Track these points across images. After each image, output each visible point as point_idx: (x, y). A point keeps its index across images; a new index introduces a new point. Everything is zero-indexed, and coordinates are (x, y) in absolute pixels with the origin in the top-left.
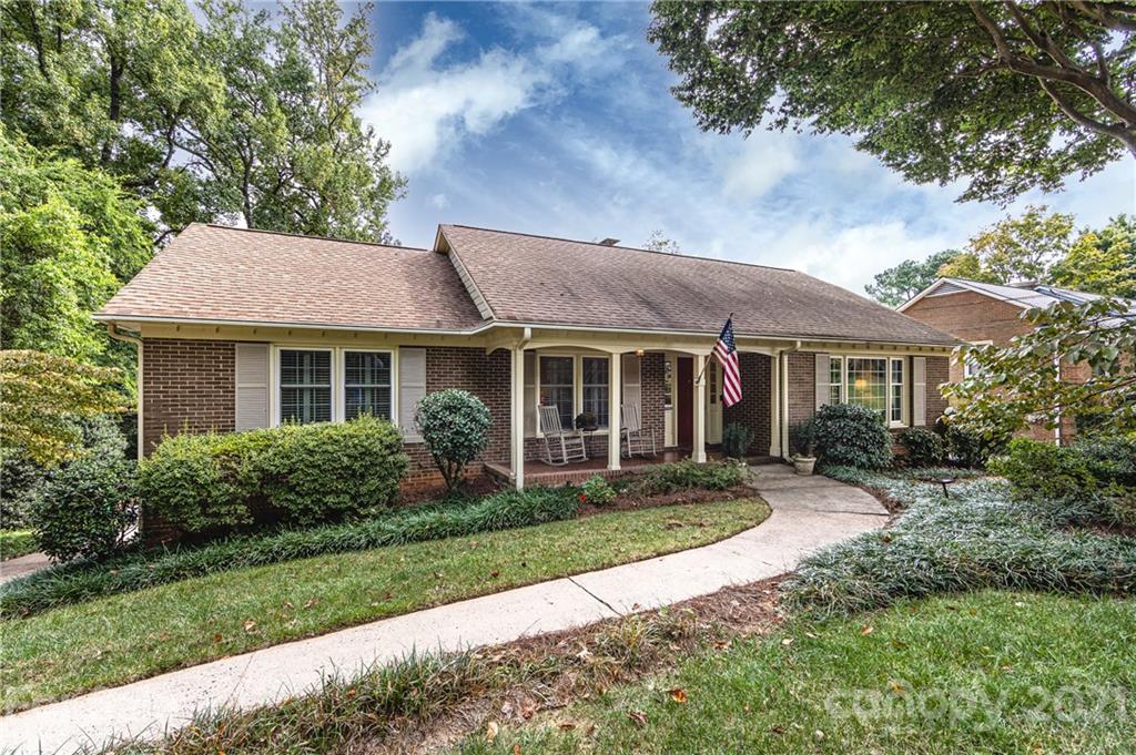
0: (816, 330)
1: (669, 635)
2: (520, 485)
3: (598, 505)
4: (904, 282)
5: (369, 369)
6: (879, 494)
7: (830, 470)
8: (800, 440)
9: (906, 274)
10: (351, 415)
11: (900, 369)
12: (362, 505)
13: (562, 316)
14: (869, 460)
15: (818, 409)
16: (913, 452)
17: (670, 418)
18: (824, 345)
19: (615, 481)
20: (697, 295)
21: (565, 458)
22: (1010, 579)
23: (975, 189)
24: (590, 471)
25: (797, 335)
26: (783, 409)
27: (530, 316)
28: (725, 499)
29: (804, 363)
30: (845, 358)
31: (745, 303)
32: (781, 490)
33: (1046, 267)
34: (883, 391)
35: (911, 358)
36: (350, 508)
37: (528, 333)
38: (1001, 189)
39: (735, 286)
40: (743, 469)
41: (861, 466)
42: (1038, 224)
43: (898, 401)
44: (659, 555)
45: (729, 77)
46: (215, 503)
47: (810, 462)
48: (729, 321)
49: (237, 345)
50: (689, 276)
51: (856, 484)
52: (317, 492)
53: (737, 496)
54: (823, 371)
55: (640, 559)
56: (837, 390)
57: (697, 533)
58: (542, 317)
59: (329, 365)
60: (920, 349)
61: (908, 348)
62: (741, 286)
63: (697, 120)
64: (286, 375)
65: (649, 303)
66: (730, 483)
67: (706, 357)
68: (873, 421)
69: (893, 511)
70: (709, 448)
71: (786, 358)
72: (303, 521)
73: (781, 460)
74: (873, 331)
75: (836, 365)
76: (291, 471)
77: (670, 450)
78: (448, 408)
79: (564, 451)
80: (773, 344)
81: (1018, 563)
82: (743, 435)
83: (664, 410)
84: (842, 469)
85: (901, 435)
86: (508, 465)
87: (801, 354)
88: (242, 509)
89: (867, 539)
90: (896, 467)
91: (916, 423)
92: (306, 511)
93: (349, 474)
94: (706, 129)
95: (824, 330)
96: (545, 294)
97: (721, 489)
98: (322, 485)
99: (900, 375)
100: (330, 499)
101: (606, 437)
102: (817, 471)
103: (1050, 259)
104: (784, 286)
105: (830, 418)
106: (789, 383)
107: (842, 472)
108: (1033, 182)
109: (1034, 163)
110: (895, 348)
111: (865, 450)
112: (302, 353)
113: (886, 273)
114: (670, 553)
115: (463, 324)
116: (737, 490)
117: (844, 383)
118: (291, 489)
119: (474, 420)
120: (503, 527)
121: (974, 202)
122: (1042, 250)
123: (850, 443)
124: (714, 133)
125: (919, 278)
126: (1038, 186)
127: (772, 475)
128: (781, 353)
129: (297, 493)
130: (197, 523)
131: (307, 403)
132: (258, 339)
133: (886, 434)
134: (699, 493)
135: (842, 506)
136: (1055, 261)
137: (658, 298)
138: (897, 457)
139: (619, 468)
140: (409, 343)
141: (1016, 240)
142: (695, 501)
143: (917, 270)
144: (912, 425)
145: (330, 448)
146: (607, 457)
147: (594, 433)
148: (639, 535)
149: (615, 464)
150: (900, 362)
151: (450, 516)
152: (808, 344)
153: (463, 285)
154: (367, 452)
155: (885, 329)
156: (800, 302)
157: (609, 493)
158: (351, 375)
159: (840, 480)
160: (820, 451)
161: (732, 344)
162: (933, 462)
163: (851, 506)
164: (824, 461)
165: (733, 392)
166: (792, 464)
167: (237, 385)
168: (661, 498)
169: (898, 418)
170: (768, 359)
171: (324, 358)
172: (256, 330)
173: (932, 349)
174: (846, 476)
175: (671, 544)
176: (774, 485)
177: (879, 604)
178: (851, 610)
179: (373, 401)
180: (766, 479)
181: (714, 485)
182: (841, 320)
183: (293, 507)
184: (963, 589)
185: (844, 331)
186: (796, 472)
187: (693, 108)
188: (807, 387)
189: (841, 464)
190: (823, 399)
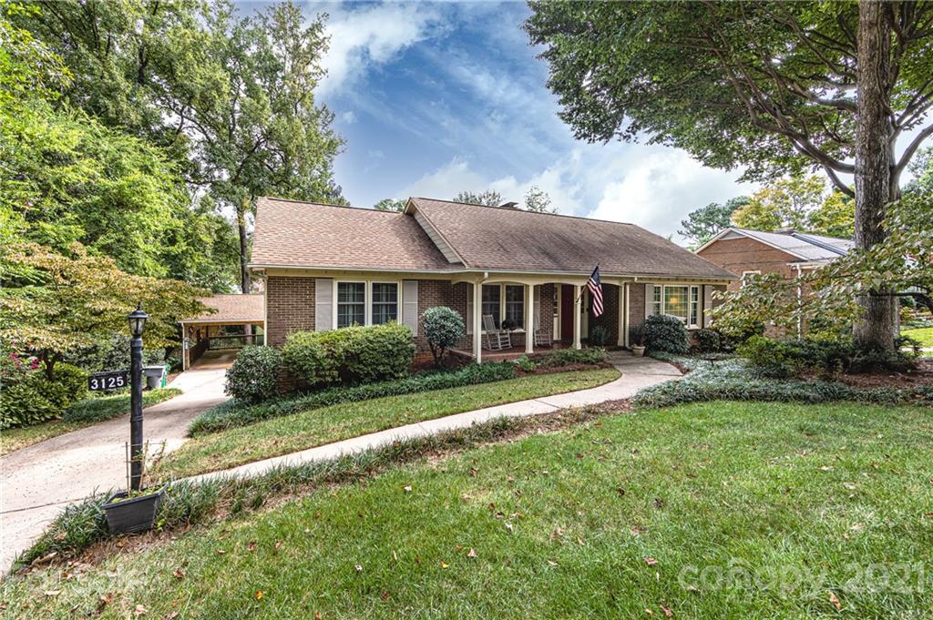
0: (646, 270)
1: (589, 412)
2: (479, 361)
3: (526, 372)
4: (710, 219)
5: (386, 293)
6: (678, 366)
7: (653, 354)
8: (635, 337)
9: (711, 213)
10: (376, 320)
11: (696, 292)
12: (396, 372)
13: (503, 264)
14: (676, 348)
15: (647, 318)
16: (702, 344)
17: (556, 322)
18: (650, 279)
19: (532, 358)
20: (574, 246)
21: (500, 346)
22: (727, 397)
23: (748, 175)
24: (517, 354)
25: (635, 273)
26: (626, 319)
27: (486, 265)
28: (595, 369)
29: (639, 289)
30: (663, 286)
31: (603, 252)
32: (626, 365)
33: (807, 214)
34: (686, 305)
35: (703, 286)
36: (390, 373)
37: (486, 275)
38: (765, 174)
39: (597, 239)
40: (602, 352)
41: (671, 352)
42: (801, 183)
43: (695, 313)
44: (571, 391)
45: (595, 107)
46: (323, 369)
47: (642, 349)
48: (597, 268)
49: (317, 280)
50: (567, 231)
51: (667, 361)
52: (374, 363)
53: (602, 367)
54: (649, 294)
55: (562, 393)
56: (658, 306)
57: (586, 383)
58: (493, 265)
59: (364, 291)
60: (709, 280)
61: (701, 280)
62: (600, 239)
63: (574, 133)
64: (341, 297)
65: (548, 254)
66: (598, 360)
67: (582, 287)
68: (678, 325)
69: (685, 373)
70: (582, 341)
71: (628, 287)
72: (367, 380)
73: (624, 348)
74: (681, 269)
75: (657, 290)
76: (362, 352)
77: (556, 342)
78: (441, 317)
79: (500, 342)
80: (620, 279)
81: (730, 391)
82: (603, 334)
83: (553, 317)
84: (659, 353)
85: (695, 332)
86: (471, 350)
87: (637, 284)
88: (336, 373)
89: (669, 382)
90: (691, 353)
91: (707, 326)
92: (368, 374)
93: (389, 354)
94: (579, 138)
95: (651, 270)
96: (489, 249)
97: (593, 364)
98: (377, 360)
99: (696, 296)
100: (381, 368)
101: (523, 334)
102: (646, 354)
103: (810, 209)
104: (626, 237)
105: (653, 323)
106: (630, 302)
107: (660, 355)
108: (784, 171)
109: (785, 159)
110: (693, 280)
111: (673, 342)
112: (349, 284)
113: (697, 212)
114: (575, 391)
115: (439, 267)
116: (602, 364)
117: (663, 302)
118: (360, 362)
119: (456, 324)
120: (479, 383)
121: (748, 182)
122: (805, 201)
123: (664, 338)
124: (584, 142)
125: (721, 217)
126: (788, 173)
127: (619, 357)
128: (625, 284)
129: (364, 365)
130: (314, 380)
131: (351, 313)
132: (327, 275)
133: (685, 333)
134: (581, 366)
135: (660, 372)
136: (812, 210)
137: (552, 249)
138: (693, 347)
139: (532, 352)
140: (408, 278)
141: (786, 194)
142: (579, 370)
143: (719, 210)
144: (703, 327)
145: (382, 340)
146: (525, 346)
147: (514, 331)
148: (557, 383)
149: (530, 350)
150: (696, 288)
151: (449, 377)
152: (641, 279)
153: (430, 239)
154: (400, 342)
155: (688, 268)
156: (637, 249)
157: (532, 366)
158: (376, 298)
159: (658, 359)
160: (647, 343)
161: (598, 280)
162: (714, 350)
163: (664, 372)
164: (650, 348)
165: (598, 309)
166: (631, 351)
167: (317, 303)
168: (559, 368)
169: (695, 323)
170: (618, 287)
171: (361, 287)
172: (326, 271)
173: (716, 281)
174: (662, 357)
175: (575, 387)
176: (622, 362)
177: (671, 404)
178: (660, 406)
179: (387, 312)
180: (617, 359)
181: (589, 361)
182: (661, 262)
183: (361, 372)
184: (707, 400)
185: (664, 270)
186: (634, 355)
187: (572, 125)
188: (640, 304)
189: (659, 350)
190: (649, 312)
